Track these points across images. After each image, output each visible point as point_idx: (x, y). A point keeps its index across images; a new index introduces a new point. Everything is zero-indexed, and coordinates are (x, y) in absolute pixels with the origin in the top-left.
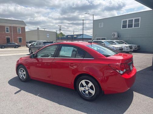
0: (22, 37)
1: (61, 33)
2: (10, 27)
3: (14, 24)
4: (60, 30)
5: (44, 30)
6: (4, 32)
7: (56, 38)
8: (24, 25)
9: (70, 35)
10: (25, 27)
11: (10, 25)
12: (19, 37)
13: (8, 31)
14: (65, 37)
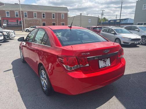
0: (64, 23)
1: (104, 18)
2: (56, 13)
3: (59, 10)
4: (102, 14)
5: (87, 15)
6: (51, 18)
7: (98, 23)
8: (66, 12)
9: (113, 20)
10: (67, 13)
11: (56, 12)
12: (62, 23)
13: (54, 17)
14: (107, 22)
